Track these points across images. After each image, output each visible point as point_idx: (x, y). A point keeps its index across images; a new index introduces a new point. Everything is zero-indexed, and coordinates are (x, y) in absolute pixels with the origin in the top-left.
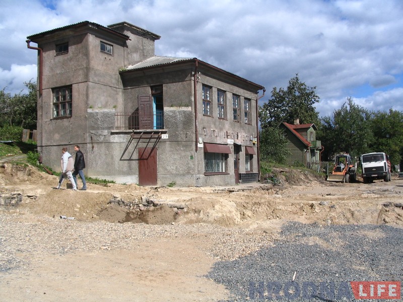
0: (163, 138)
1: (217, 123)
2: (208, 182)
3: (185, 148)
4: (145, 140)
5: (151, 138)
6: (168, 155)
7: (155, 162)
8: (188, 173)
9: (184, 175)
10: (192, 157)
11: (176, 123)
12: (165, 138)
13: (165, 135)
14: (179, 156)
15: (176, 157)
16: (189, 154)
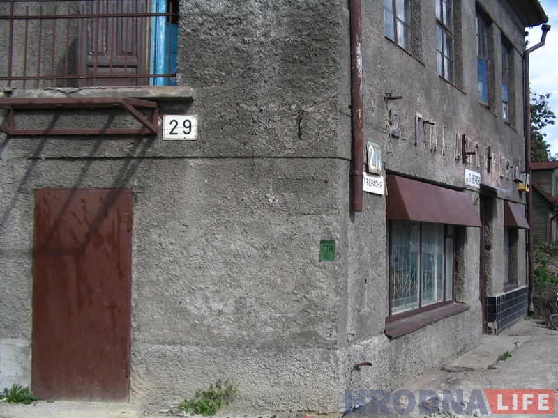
0: (166, 135)
1: (437, 95)
2: (400, 366)
3: (288, 196)
4: (69, 148)
5: (102, 136)
6: (192, 233)
7: (123, 273)
8: (308, 337)
9: (280, 348)
10: (328, 247)
11: (245, 58)
12: (180, 136)
13: (180, 119)
14: (258, 241)
15: (238, 243)
16: (311, 228)
